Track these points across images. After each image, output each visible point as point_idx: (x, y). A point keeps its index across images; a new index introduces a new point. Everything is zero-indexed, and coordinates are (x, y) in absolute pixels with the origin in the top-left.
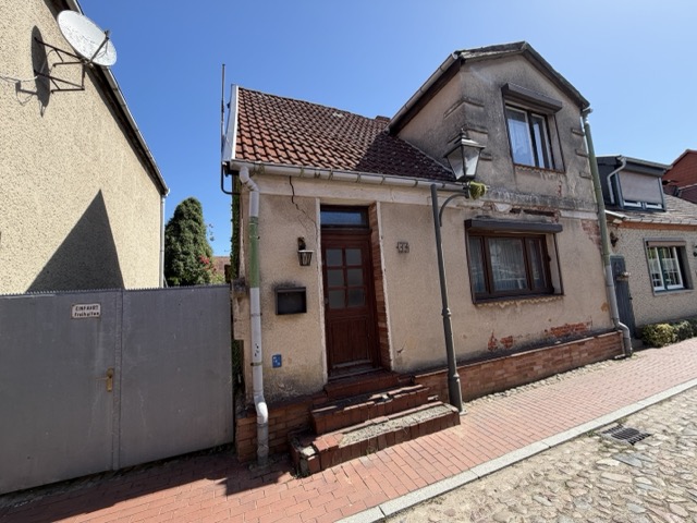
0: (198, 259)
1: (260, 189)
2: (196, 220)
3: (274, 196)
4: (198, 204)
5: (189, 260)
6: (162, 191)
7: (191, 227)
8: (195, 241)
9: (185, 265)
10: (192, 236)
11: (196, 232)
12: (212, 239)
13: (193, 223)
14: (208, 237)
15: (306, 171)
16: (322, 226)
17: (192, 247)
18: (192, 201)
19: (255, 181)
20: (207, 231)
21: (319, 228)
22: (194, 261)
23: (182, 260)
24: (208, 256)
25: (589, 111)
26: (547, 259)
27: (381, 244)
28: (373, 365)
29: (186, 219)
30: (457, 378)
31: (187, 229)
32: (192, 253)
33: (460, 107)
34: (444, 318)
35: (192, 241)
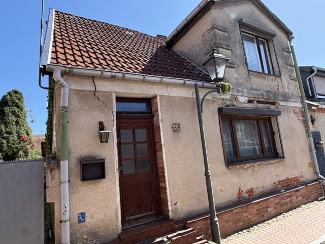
0: (19, 137)
1: (69, 85)
2: (18, 107)
3: (80, 91)
4: (20, 94)
5: (11, 138)
7: (14, 113)
8: (17, 123)
9: (8, 142)
10: (15, 119)
11: (19, 117)
12: (32, 122)
13: (16, 109)
14: (28, 120)
15: (105, 73)
16: (117, 113)
17: (14, 128)
18: (16, 92)
19: (66, 80)
20: (28, 115)
21: (115, 114)
22: (16, 138)
23: (6, 138)
24: (28, 135)
25: (292, 38)
26: (273, 133)
27: (161, 125)
28: (156, 215)
29: (10, 106)
30: (216, 221)
31: (10, 114)
32: (14, 133)
33: (212, 32)
34: (206, 178)
35: (14, 123)
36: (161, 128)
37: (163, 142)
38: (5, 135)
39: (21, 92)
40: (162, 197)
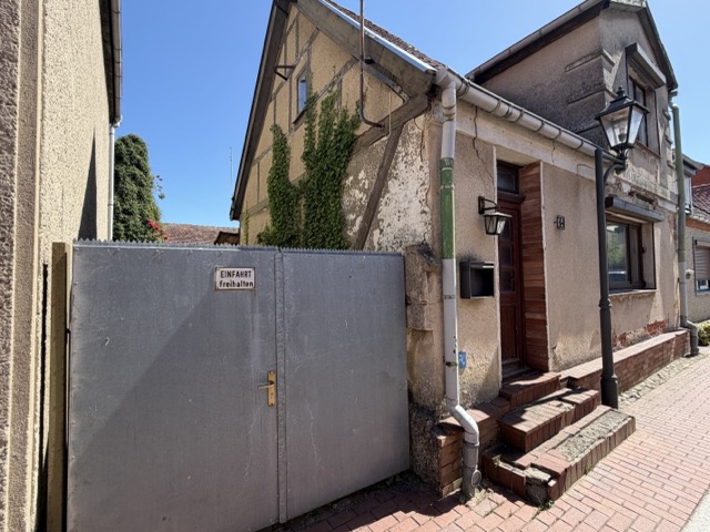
0: (145, 223)
2: (139, 166)
4: (143, 145)
5: (132, 222)
6: (113, 118)
7: (134, 177)
8: (140, 197)
9: (127, 227)
10: (136, 189)
11: (142, 186)
12: (161, 197)
13: (137, 172)
14: (155, 194)
17: (136, 205)
18: (135, 140)
20: (155, 184)
21: (496, 186)
22: (139, 224)
23: (123, 222)
24: (157, 219)
25: (675, 94)
26: (641, 251)
27: (543, 216)
28: (520, 365)
29: (126, 163)
30: (614, 379)
31: (128, 179)
32: (137, 212)
33: (594, 61)
34: (601, 311)
35: (135, 196)
36: (543, 221)
37: (544, 246)
38: (122, 216)
39: (144, 141)
40: (528, 336)
